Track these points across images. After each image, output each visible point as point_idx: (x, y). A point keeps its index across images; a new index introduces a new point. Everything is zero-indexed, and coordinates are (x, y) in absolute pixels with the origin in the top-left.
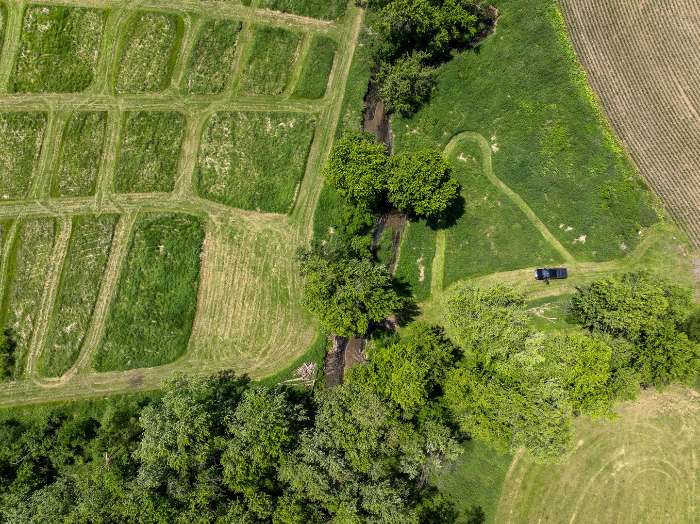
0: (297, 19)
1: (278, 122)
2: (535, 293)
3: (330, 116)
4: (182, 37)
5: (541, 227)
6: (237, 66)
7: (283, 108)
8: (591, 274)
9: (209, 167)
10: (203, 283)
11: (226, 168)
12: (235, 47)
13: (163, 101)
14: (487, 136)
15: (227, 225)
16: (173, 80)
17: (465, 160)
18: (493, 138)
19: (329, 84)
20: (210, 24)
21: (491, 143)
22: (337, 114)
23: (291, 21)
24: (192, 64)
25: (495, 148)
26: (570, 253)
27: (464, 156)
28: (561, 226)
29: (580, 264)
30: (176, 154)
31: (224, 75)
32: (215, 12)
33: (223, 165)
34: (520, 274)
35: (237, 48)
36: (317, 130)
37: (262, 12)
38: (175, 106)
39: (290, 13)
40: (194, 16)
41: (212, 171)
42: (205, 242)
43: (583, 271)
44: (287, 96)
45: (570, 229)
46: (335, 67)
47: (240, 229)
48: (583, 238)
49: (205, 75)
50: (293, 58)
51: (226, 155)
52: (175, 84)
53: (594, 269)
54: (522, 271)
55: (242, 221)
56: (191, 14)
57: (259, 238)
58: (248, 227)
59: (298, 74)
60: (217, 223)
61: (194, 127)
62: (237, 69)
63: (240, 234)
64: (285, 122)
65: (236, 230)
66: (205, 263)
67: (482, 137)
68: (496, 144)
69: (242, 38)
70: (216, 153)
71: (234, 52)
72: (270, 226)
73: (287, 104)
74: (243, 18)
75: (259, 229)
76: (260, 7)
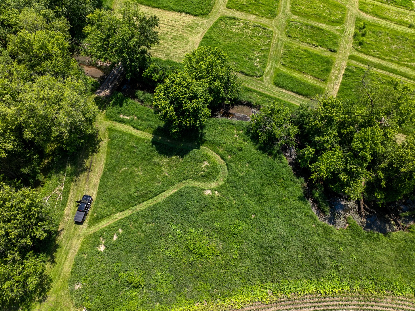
0: (338, 82)
1: (260, 59)
2: (75, 193)
3: (259, 87)
4: (327, 24)
5: (127, 213)
6: (304, 46)
7: (270, 63)
8: (68, 247)
9: (237, 23)
10: (167, 12)
11: (234, 31)
12: (317, 46)
13: (284, 11)
14: (220, 189)
15: (198, 26)
16: (297, 16)
17: (204, 166)
18: (217, 193)
19: (284, 91)
20: (335, 37)
21: (212, 190)
22: (260, 90)
23: (337, 78)
24: (307, 25)
25: (208, 193)
26: (94, 233)
27: (207, 167)
28: (120, 231)
29: (81, 239)
30: (249, 11)
31: (297, 38)
32: (344, 41)
33: (236, 29)
34: (95, 185)
35: (317, 48)
36: (250, 78)
37: (344, 64)
38: (280, 15)
39: (343, 79)
40: (342, 31)
41: (234, 24)
42: (191, 16)
43: (75, 241)
44: (279, 66)
45: (115, 238)
46: (298, 96)
47: (194, 31)
48: (102, 248)
49: (299, 30)
50: (307, 73)
51: (243, 31)
52: (295, 17)
53: (71, 251)
54: (97, 188)
55: (199, 33)
56: (343, 30)
57: (184, 38)
58: (193, 35)
59: (294, 75)
60: (201, 22)
61: (264, 21)
62: (300, 45)
63: (190, 31)
64: (260, 62)
65: (193, 29)
66: (179, 14)
67: (220, 184)
68: (211, 193)
69: (324, 51)
70: (245, 28)
71: (314, 45)
72: (190, 44)
73: (272, 66)
74: (339, 54)
75: (190, 39)
76: (348, 63)
